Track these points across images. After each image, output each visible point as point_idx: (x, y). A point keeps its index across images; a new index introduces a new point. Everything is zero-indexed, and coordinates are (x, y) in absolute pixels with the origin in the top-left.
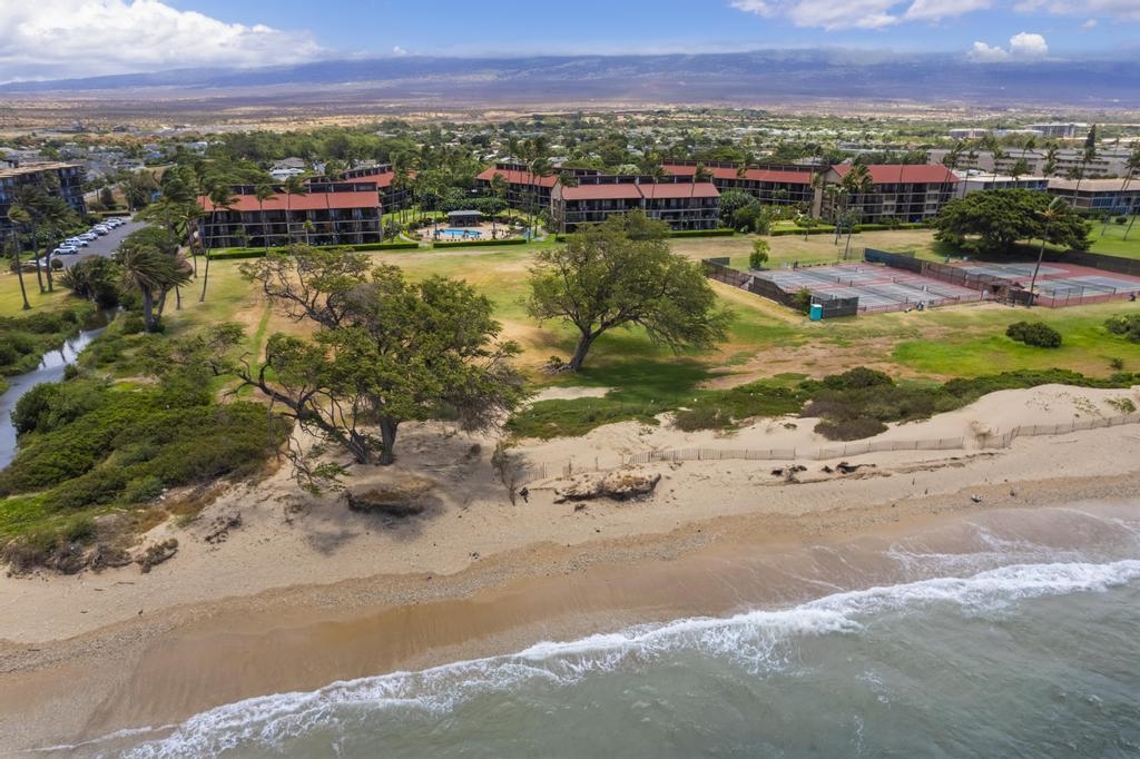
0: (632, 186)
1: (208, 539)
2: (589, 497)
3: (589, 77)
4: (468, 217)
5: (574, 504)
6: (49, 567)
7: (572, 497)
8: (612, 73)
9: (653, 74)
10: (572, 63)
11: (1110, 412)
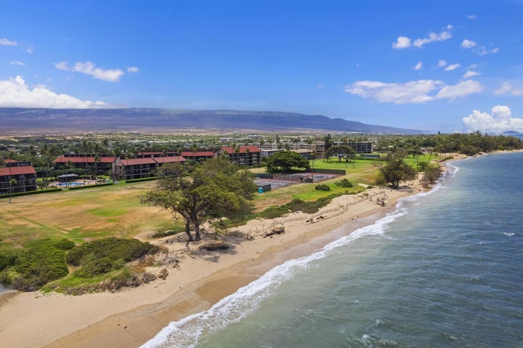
0: (150, 158)
1: (174, 267)
2: (272, 234)
3: (39, 118)
4: (69, 177)
5: (269, 237)
6: (127, 286)
7: (268, 235)
8: (53, 117)
9: (76, 117)
10: (28, 112)
11: (360, 199)
